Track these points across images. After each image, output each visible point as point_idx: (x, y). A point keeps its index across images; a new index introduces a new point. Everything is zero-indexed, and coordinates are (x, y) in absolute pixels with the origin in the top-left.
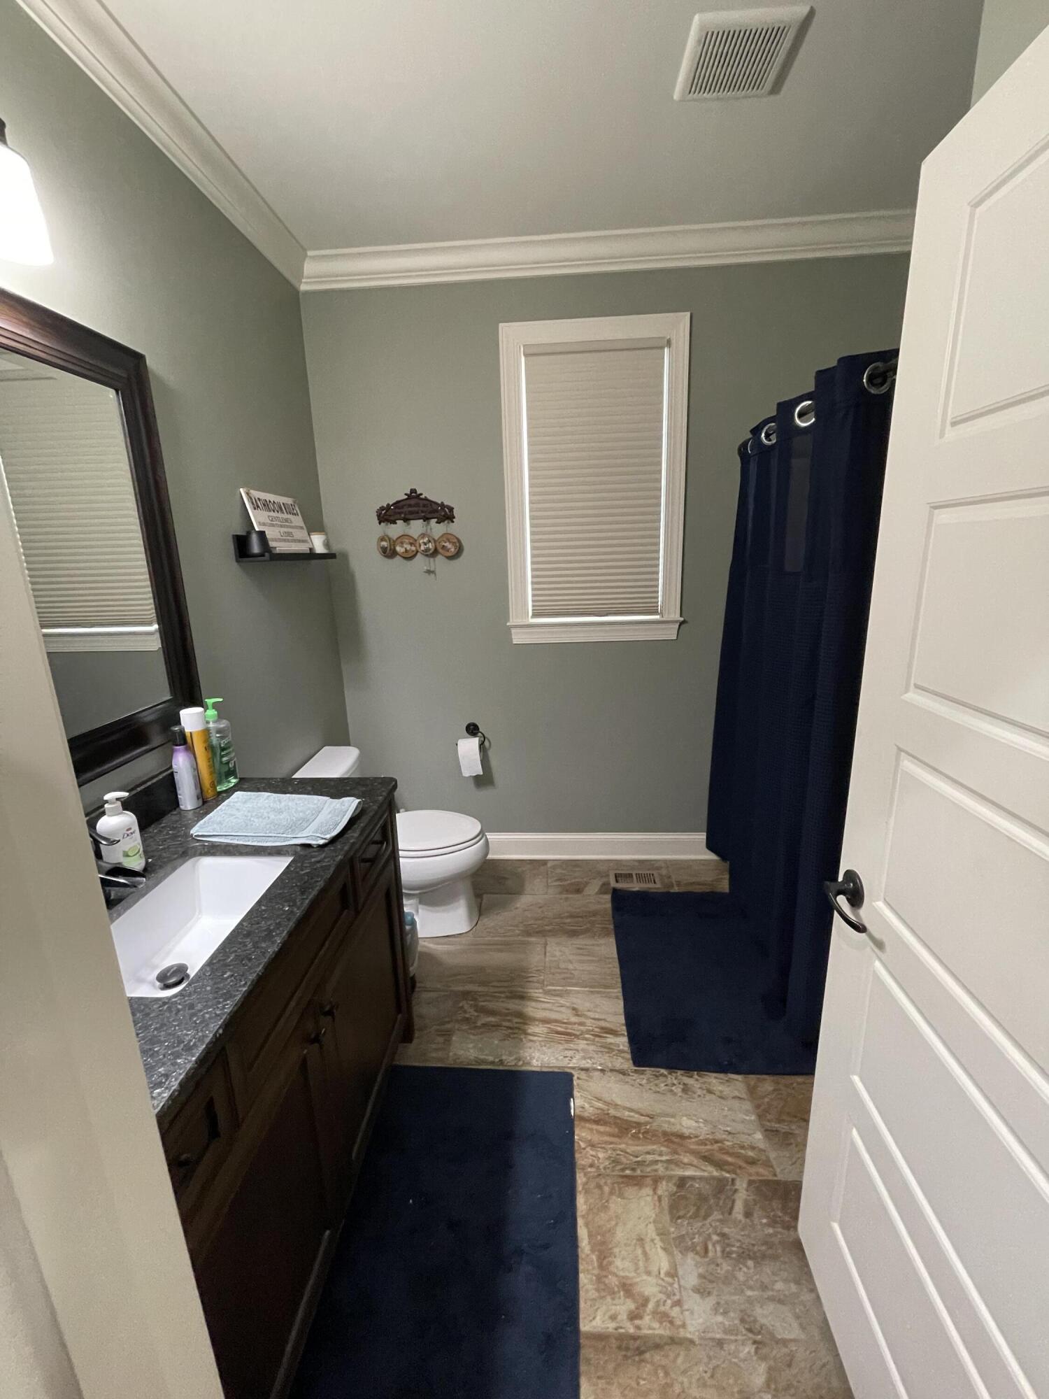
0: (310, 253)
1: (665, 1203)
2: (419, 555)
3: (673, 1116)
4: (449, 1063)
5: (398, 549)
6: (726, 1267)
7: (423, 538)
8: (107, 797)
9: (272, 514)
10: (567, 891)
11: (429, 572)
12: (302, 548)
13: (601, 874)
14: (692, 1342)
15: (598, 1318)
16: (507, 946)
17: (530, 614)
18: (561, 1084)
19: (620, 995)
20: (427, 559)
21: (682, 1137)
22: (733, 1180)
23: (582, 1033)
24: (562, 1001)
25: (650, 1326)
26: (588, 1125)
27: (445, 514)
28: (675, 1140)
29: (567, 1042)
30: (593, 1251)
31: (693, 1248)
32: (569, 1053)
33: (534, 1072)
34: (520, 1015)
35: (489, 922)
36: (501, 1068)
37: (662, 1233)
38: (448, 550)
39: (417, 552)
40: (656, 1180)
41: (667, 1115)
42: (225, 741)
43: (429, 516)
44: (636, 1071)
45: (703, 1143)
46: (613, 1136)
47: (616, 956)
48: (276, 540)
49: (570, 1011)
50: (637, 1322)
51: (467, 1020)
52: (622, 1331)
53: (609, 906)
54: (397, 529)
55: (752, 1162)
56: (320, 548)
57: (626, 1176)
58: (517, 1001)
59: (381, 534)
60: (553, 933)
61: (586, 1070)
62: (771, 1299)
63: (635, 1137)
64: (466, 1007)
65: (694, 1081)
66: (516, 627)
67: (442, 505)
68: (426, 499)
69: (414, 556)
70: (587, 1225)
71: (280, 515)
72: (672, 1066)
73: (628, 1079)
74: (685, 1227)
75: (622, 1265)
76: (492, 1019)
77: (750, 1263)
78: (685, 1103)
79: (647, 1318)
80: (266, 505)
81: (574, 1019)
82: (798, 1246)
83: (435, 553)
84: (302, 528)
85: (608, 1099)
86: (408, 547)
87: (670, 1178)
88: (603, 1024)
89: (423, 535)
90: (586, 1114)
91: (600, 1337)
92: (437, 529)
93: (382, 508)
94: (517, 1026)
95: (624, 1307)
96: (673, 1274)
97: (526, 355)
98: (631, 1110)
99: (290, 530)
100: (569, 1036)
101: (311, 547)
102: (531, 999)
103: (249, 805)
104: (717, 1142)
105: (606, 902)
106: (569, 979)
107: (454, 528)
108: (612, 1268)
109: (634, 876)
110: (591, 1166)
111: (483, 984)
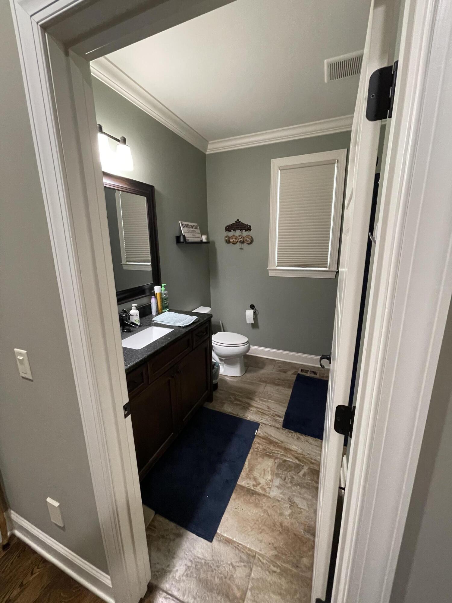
0: (209, 142)
1: (276, 464)
2: (238, 243)
3: (290, 444)
4: (222, 411)
5: (231, 240)
6: (290, 485)
7: (240, 237)
8: (133, 305)
9: (189, 229)
10: (280, 371)
11: (241, 249)
12: (199, 240)
13: (295, 368)
14: (270, 497)
15: (243, 482)
16: (252, 383)
17: (276, 265)
18: (256, 425)
19: (287, 407)
20: (240, 244)
21: (291, 450)
22: (303, 466)
23: (268, 414)
24: (264, 403)
25: (258, 489)
26: (260, 438)
27: (248, 228)
28: (287, 450)
29: (262, 415)
30: (248, 467)
31: (281, 478)
32: (260, 418)
33: (247, 420)
34: (249, 404)
35: (248, 375)
36: (237, 416)
37: (271, 471)
38: (248, 241)
39: (237, 242)
40: (276, 458)
41: (288, 443)
42: (166, 297)
43: (242, 229)
44: (282, 429)
45: (298, 454)
46: (267, 443)
47: (290, 395)
48: (188, 237)
49: (266, 407)
50: (255, 487)
51: (231, 401)
52: (249, 487)
53: (294, 379)
54: (231, 233)
55: (312, 463)
56: (204, 240)
57: (267, 455)
58: (250, 400)
59: (226, 235)
60: (269, 383)
61: (265, 424)
62: (302, 498)
63: (274, 445)
64: (232, 397)
65: (303, 437)
66: (270, 270)
67: (247, 225)
68: (242, 223)
69: (236, 243)
70: (249, 462)
71: (192, 229)
72: (296, 431)
73: (279, 430)
74: (280, 472)
75: (256, 474)
76: (239, 403)
77: (298, 487)
78: (296, 442)
79: (258, 488)
80: (187, 226)
81: (267, 409)
82: (317, 489)
83: (243, 242)
84: (199, 233)
85: (270, 434)
86: (234, 240)
87: (281, 459)
88: (276, 413)
89: (240, 236)
90: (260, 435)
91: (242, 487)
92: (245, 233)
93: (227, 226)
94: (246, 407)
95: (252, 483)
96: (272, 481)
97: (280, 170)
98: (275, 438)
99: (194, 234)
100: (263, 414)
101: (201, 239)
102: (254, 400)
103: (168, 315)
104: (302, 455)
105: (294, 378)
106: (270, 398)
107: (251, 233)
108: (253, 473)
109: (309, 371)
110: (256, 448)
111: (241, 392)
